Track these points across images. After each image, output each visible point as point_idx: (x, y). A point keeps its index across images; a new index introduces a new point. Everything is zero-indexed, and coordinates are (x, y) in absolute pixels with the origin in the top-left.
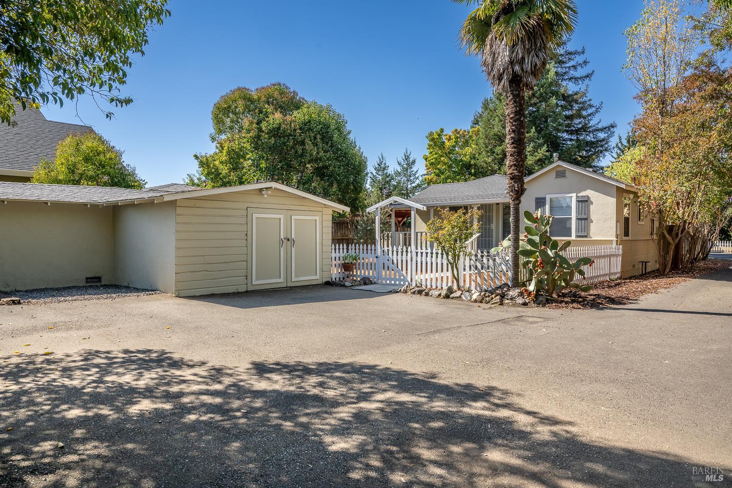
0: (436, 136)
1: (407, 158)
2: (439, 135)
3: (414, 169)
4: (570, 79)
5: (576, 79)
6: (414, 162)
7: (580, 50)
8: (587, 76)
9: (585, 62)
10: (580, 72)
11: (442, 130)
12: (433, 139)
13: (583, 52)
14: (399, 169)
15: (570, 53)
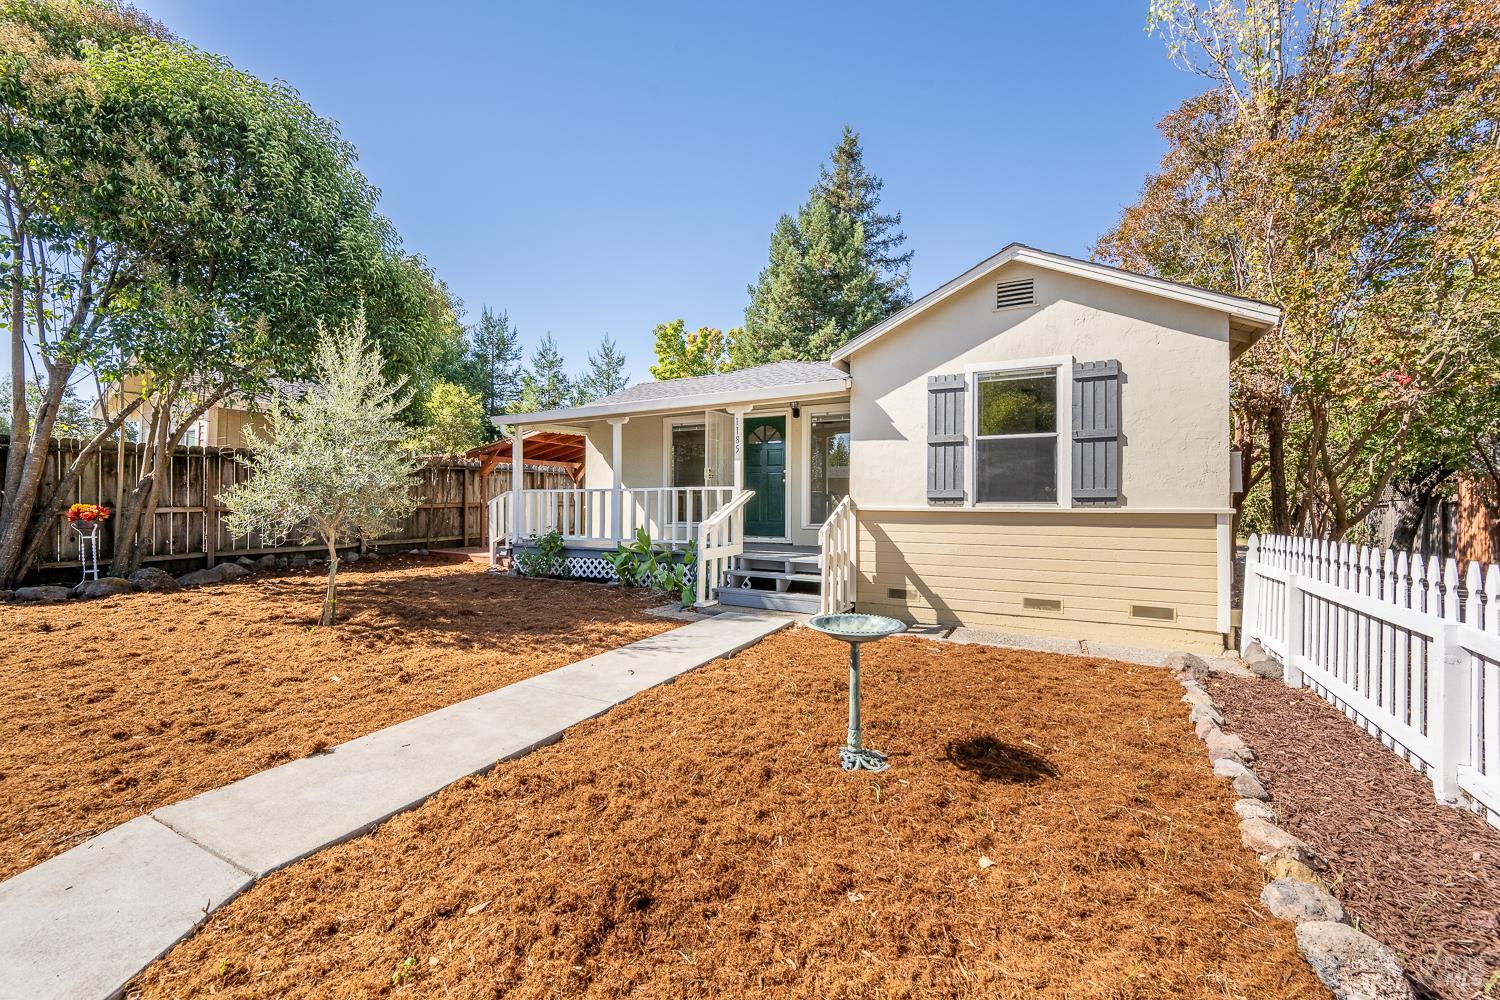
0: (670, 331)
1: (608, 353)
2: (676, 330)
3: (623, 373)
4: (879, 261)
5: (888, 262)
6: (621, 362)
7: (894, 216)
8: (903, 259)
9: (901, 238)
10: (893, 252)
11: (681, 323)
12: (664, 336)
13: (898, 221)
14: (591, 372)
15: (880, 221)
